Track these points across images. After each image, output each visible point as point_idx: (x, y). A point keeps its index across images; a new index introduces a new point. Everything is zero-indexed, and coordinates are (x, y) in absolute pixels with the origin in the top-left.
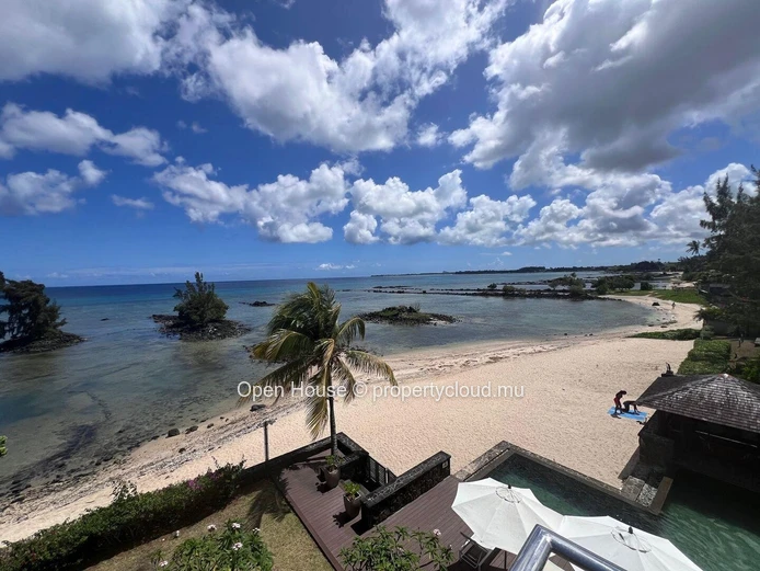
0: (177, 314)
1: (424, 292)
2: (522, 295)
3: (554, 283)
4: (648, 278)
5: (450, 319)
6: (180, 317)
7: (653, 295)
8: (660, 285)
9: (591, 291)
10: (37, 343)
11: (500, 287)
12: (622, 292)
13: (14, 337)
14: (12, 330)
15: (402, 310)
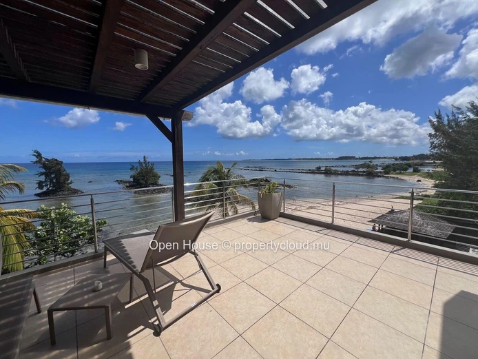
0: (132, 180)
2: (336, 173)
3: (357, 167)
4: (422, 165)
5: (289, 187)
6: (134, 182)
7: (419, 175)
8: (426, 170)
9: (381, 172)
10: (61, 193)
12: (401, 173)
13: (48, 189)
14: (47, 185)
15: (261, 180)
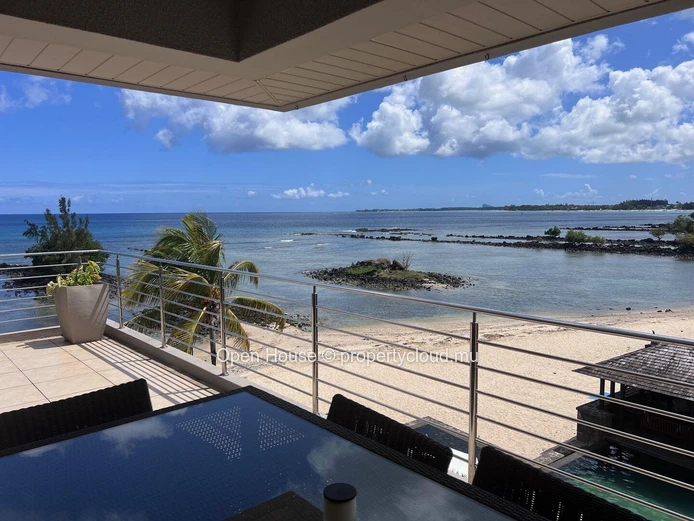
1: (434, 240)
2: (598, 248)
5: (455, 282)
11: (563, 234)
15: (381, 265)
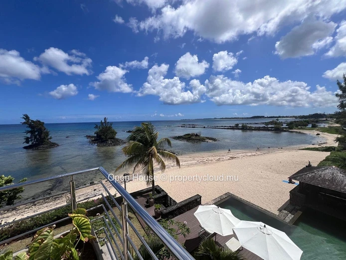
0: (96, 135)
1: (204, 127)
2: (251, 129)
3: (267, 124)
4: (317, 122)
5: (214, 140)
6: (97, 136)
7: (318, 130)
8: (322, 125)
9: (286, 128)
10: (41, 146)
11: (240, 125)
12: (302, 128)
13: (32, 143)
14: (32, 140)
15: (193, 135)
